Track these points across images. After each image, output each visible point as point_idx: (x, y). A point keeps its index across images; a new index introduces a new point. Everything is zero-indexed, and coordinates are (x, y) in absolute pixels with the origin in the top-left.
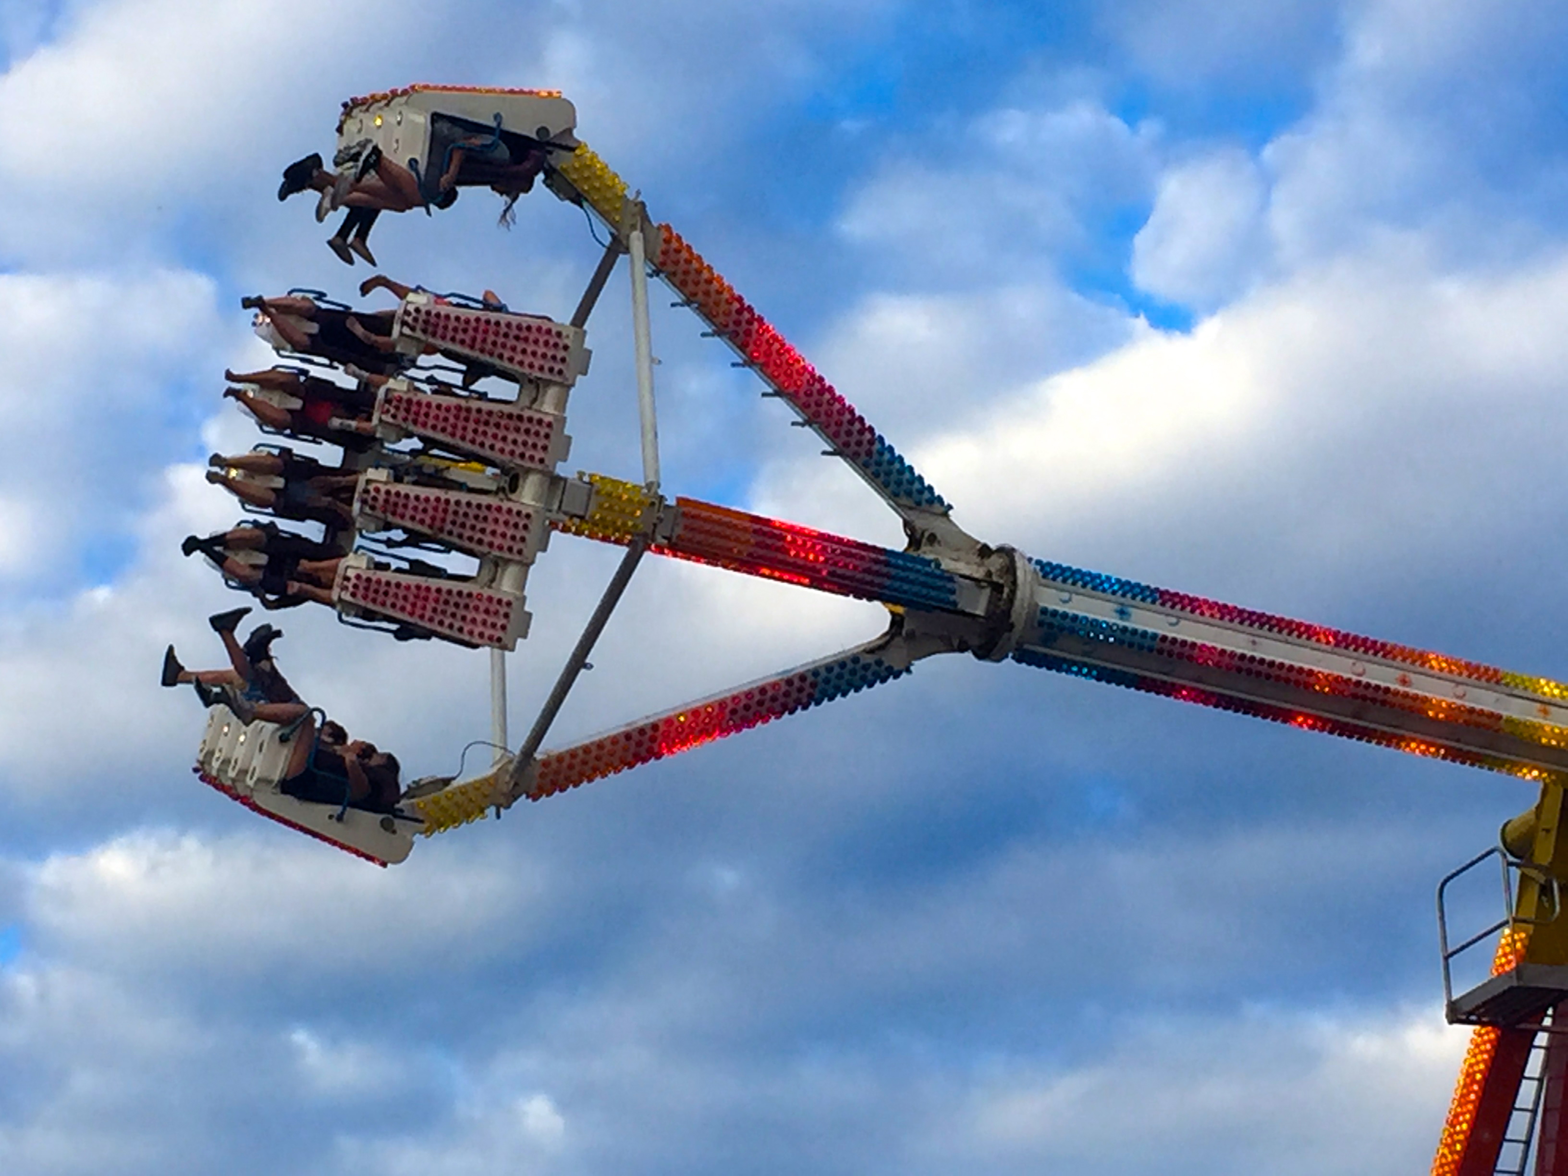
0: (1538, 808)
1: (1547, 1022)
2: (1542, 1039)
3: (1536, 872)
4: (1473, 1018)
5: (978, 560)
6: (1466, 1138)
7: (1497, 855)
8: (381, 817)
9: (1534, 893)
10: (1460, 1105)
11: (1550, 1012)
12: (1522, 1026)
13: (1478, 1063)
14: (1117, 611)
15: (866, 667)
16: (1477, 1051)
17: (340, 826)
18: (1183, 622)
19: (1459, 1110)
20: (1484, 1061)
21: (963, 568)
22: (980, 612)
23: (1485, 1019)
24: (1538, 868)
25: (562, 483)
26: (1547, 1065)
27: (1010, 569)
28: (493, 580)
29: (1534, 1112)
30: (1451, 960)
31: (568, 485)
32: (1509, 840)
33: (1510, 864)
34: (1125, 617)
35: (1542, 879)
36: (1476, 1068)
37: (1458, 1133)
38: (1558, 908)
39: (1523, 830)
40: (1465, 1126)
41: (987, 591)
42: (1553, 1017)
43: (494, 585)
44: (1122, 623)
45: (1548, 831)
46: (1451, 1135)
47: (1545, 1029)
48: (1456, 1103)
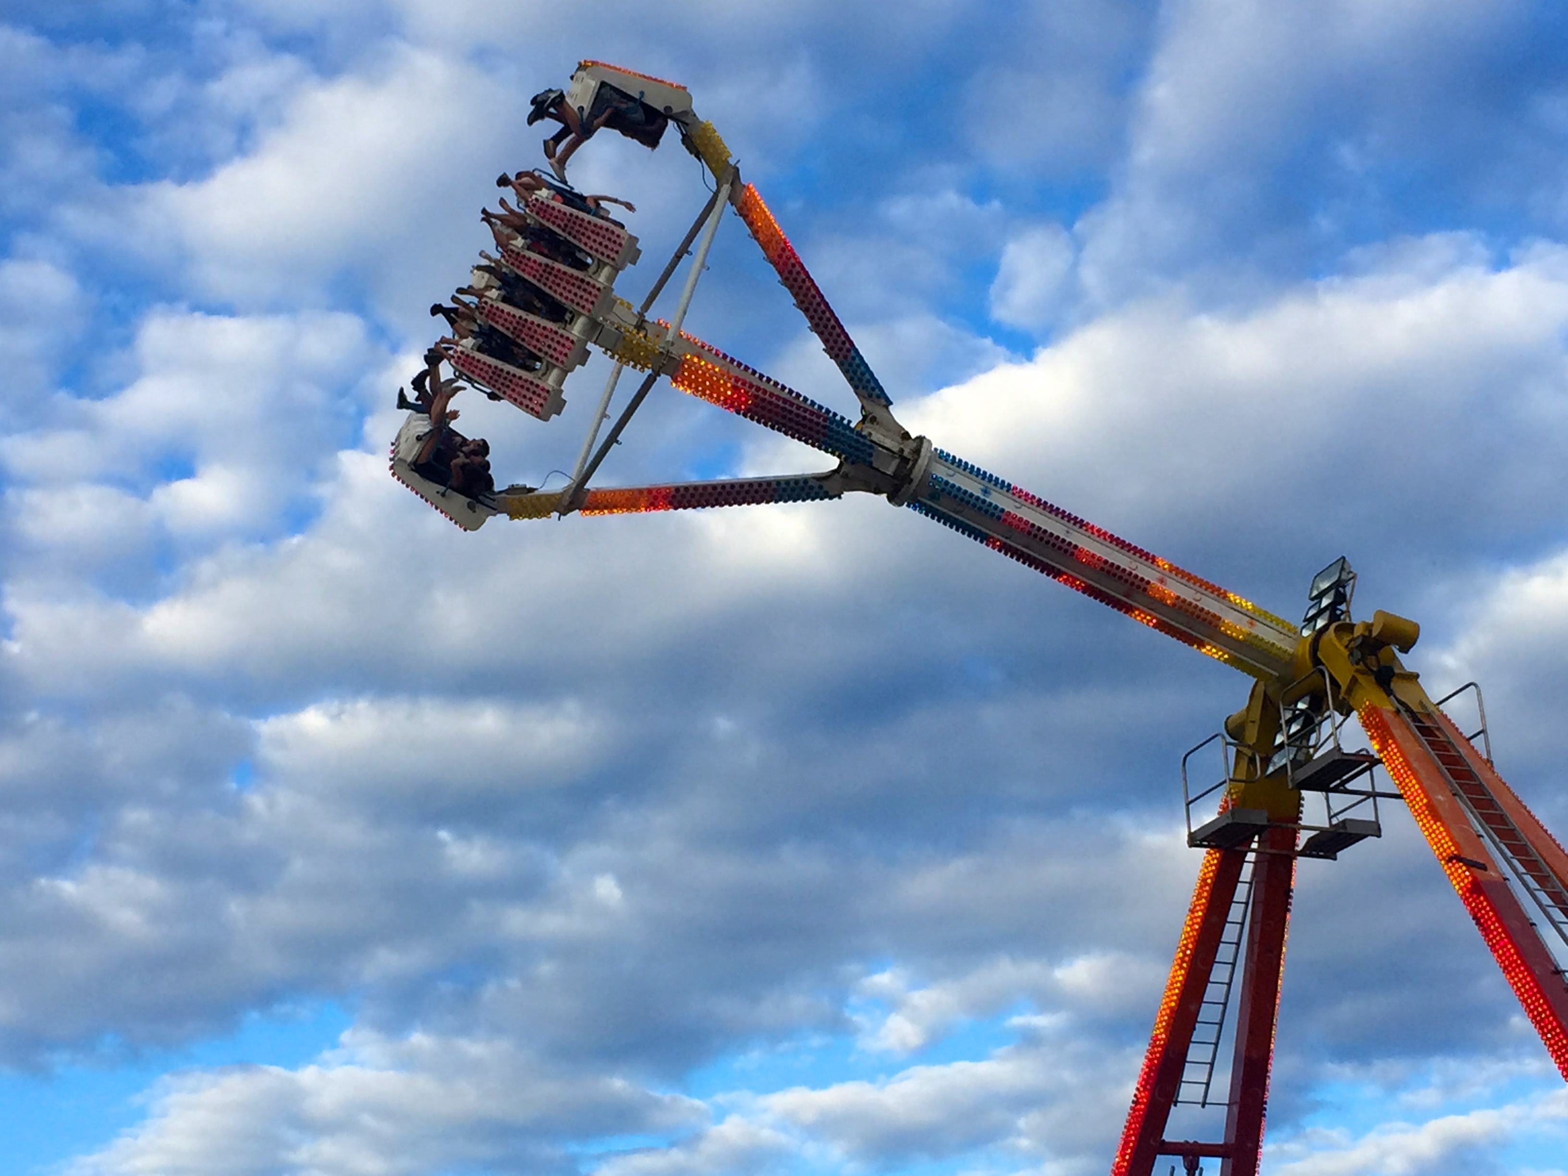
0: (1248, 707)
1: (1254, 846)
2: (1251, 857)
3: (1246, 749)
4: (1205, 843)
5: (900, 441)
6: (1202, 921)
7: (1219, 738)
8: (468, 500)
9: (1244, 764)
10: (1198, 900)
11: (1256, 838)
12: (1237, 848)
13: (1209, 872)
14: (982, 490)
15: (811, 488)
16: (1208, 864)
17: (443, 499)
18: (1023, 507)
19: (1197, 903)
20: (1212, 871)
21: (888, 443)
22: (890, 472)
23: (1212, 844)
24: (1249, 747)
25: (600, 328)
26: (1255, 874)
27: (917, 451)
28: (544, 374)
29: (1247, 904)
30: (1191, 806)
31: (604, 329)
32: (1229, 728)
33: (1228, 744)
34: (986, 495)
35: (1250, 754)
36: (1207, 876)
37: (1196, 918)
38: (1259, 772)
39: (1239, 721)
40: (1200, 914)
41: (897, 461)
42: (1259, 842)
43: (543, 378)
44: (982, 497)
45: (1253, 722)
46: (1191, 919)
47: (1253, 850)
48: (1195, 898)
